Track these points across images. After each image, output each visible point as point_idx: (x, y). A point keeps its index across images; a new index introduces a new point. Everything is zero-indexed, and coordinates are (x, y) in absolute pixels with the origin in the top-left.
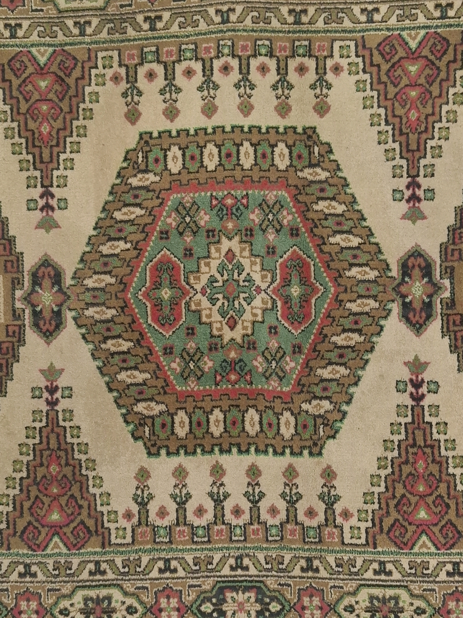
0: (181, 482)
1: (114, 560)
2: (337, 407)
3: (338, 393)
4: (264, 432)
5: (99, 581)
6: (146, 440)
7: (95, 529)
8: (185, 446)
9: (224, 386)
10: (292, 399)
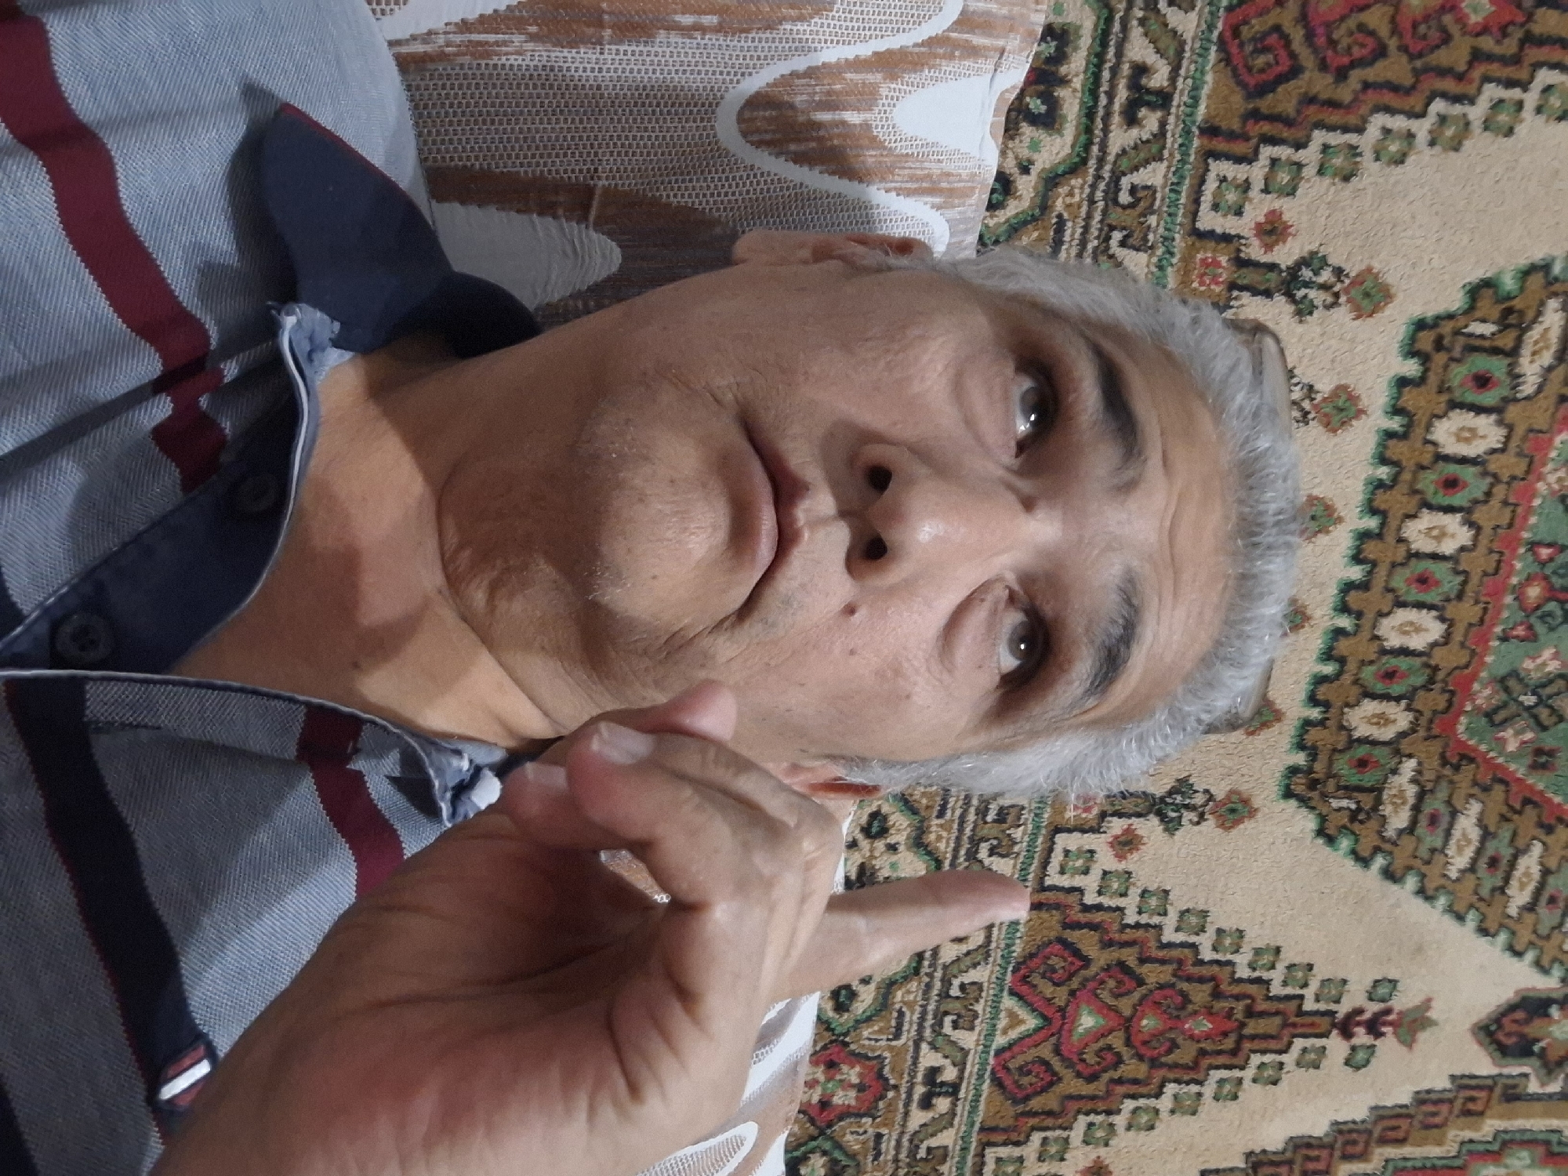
0: (1315, 407)
1: (1161, 159)
2: (1387, 847)
3: (1416, 849)
4: (1378, 659)
5: (1111, 95)
6: (1461, 321)
7: (1264, 110)
8: (1403, 436)
9: (1518, 565)
10: (1436, 737)
